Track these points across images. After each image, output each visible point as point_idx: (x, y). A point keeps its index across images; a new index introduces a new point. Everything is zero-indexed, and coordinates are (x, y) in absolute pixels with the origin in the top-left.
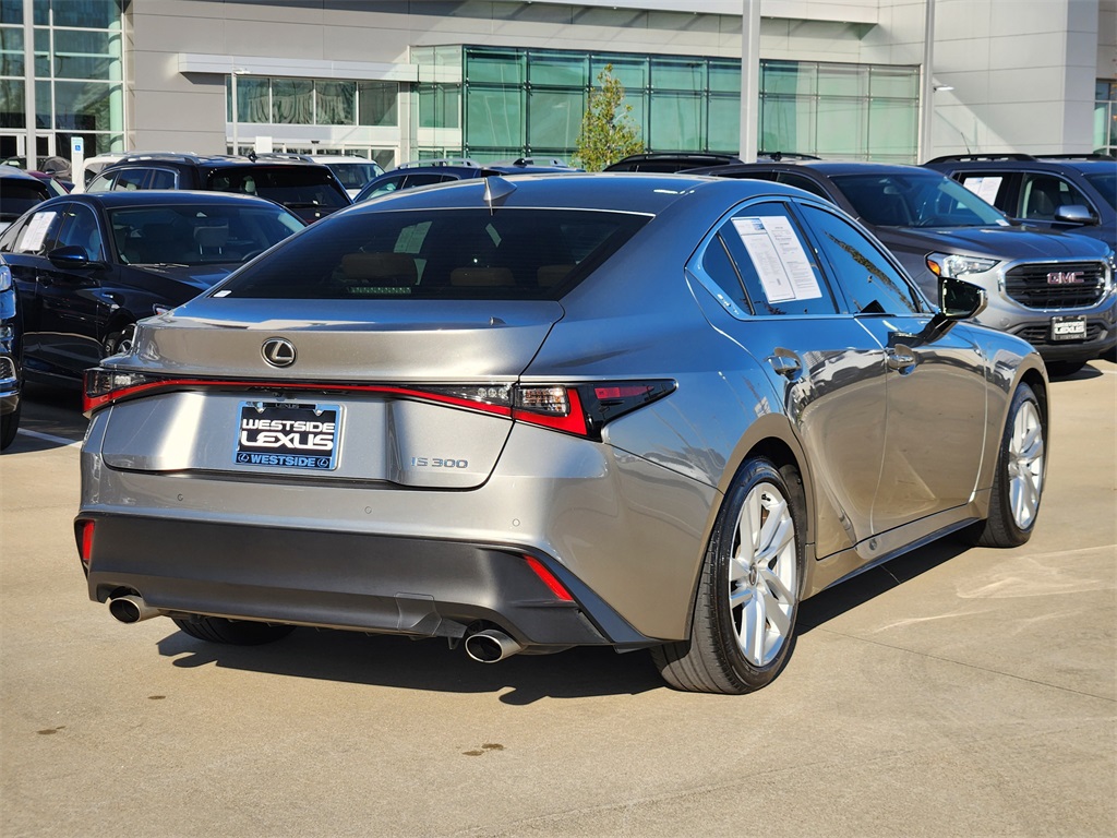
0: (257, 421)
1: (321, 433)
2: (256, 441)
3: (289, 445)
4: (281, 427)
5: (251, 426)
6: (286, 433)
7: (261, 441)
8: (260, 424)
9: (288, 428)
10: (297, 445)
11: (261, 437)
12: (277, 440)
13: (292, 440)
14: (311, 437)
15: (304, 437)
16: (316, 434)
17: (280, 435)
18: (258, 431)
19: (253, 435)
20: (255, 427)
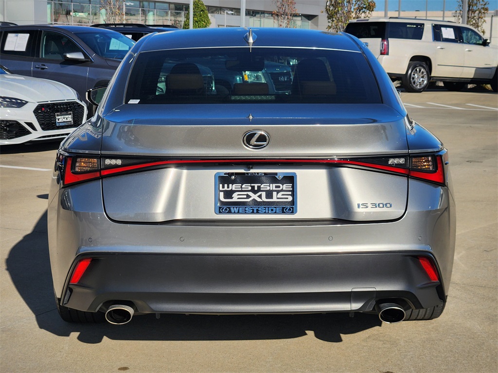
0: (230, 185)
1: (282, 190)
2: (232, 198)
3: (259, 200)
4: (250, 188)
5: (226, 188)
6: (255, 192)
7: (235, 198)
8: (233, 187)
9: (256, 189)
10: (264, 199)
11: (235, 196)
12: (248, 197)
13: (260, 196)
14: (275, 194)
15: (269, 194)
16: (278, 192)
17: (250, 194)
18: (233, 192)
19: (228, 194)
20: (230, 189)
